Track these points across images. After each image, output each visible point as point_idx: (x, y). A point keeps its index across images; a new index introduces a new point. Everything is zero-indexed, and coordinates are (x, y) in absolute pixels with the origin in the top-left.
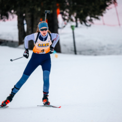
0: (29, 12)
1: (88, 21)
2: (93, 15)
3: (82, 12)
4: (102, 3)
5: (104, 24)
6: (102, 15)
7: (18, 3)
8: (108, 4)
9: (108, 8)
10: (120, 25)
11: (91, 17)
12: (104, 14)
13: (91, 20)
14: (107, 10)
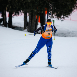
0: (30, 12)
1: (62, 18)
2: (65, 15)
3: (59, 13)
4: (70, 9)
5: (71, 20)
6: (70, 15)
7: (24, 7)
8: (73, 9)
9: (73, 11)
11: (64, 16)
13: (63, 18)
14: (72, 12)
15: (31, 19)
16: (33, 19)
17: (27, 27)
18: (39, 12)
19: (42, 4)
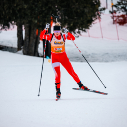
0: (27, 23)
1: (77, 33)
2: (81, 28)
3: (72, 25)
4: (89, 18)
5: (89, 36)
7: (18, 15)
8: (93, 19)
9: (93, 22)
10: (102, 37)
11: (79, 29)
12: (90, 28)
13: (79, 32)
14: (92, 24)
15: (29, 34)
16: (32, 35)
17: (22, 47)
18: (41, 24)
19: (46, 12)
